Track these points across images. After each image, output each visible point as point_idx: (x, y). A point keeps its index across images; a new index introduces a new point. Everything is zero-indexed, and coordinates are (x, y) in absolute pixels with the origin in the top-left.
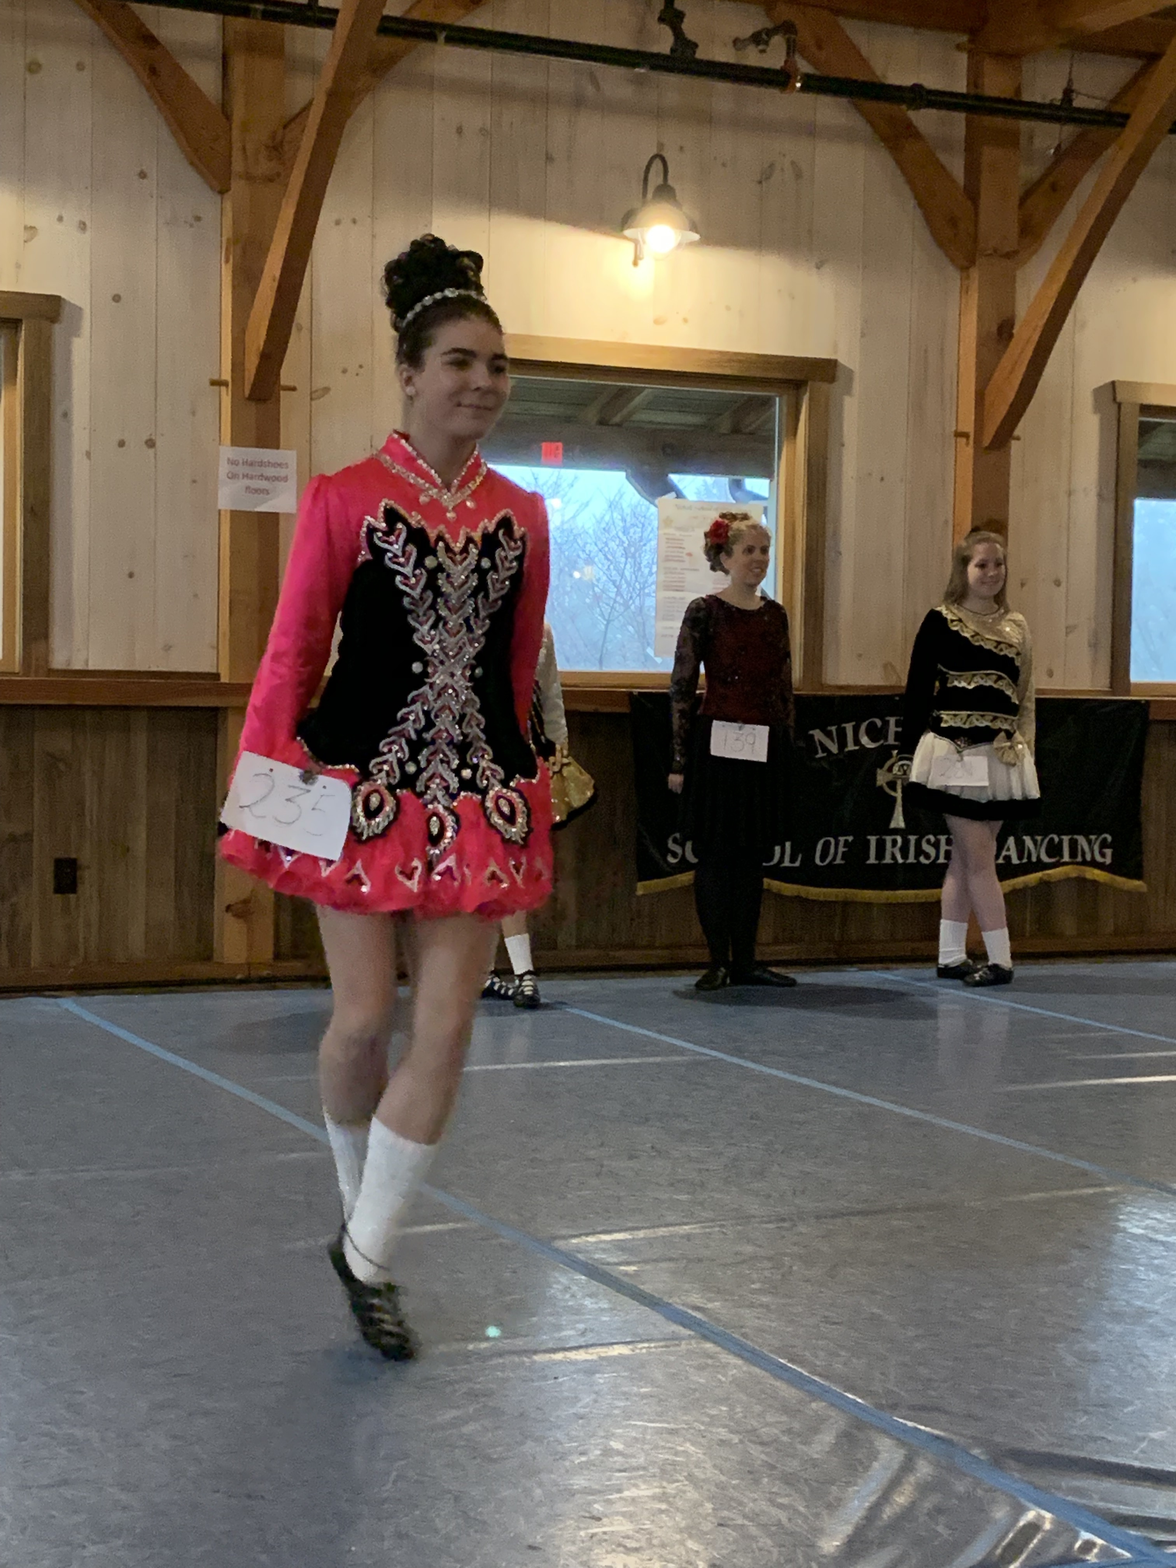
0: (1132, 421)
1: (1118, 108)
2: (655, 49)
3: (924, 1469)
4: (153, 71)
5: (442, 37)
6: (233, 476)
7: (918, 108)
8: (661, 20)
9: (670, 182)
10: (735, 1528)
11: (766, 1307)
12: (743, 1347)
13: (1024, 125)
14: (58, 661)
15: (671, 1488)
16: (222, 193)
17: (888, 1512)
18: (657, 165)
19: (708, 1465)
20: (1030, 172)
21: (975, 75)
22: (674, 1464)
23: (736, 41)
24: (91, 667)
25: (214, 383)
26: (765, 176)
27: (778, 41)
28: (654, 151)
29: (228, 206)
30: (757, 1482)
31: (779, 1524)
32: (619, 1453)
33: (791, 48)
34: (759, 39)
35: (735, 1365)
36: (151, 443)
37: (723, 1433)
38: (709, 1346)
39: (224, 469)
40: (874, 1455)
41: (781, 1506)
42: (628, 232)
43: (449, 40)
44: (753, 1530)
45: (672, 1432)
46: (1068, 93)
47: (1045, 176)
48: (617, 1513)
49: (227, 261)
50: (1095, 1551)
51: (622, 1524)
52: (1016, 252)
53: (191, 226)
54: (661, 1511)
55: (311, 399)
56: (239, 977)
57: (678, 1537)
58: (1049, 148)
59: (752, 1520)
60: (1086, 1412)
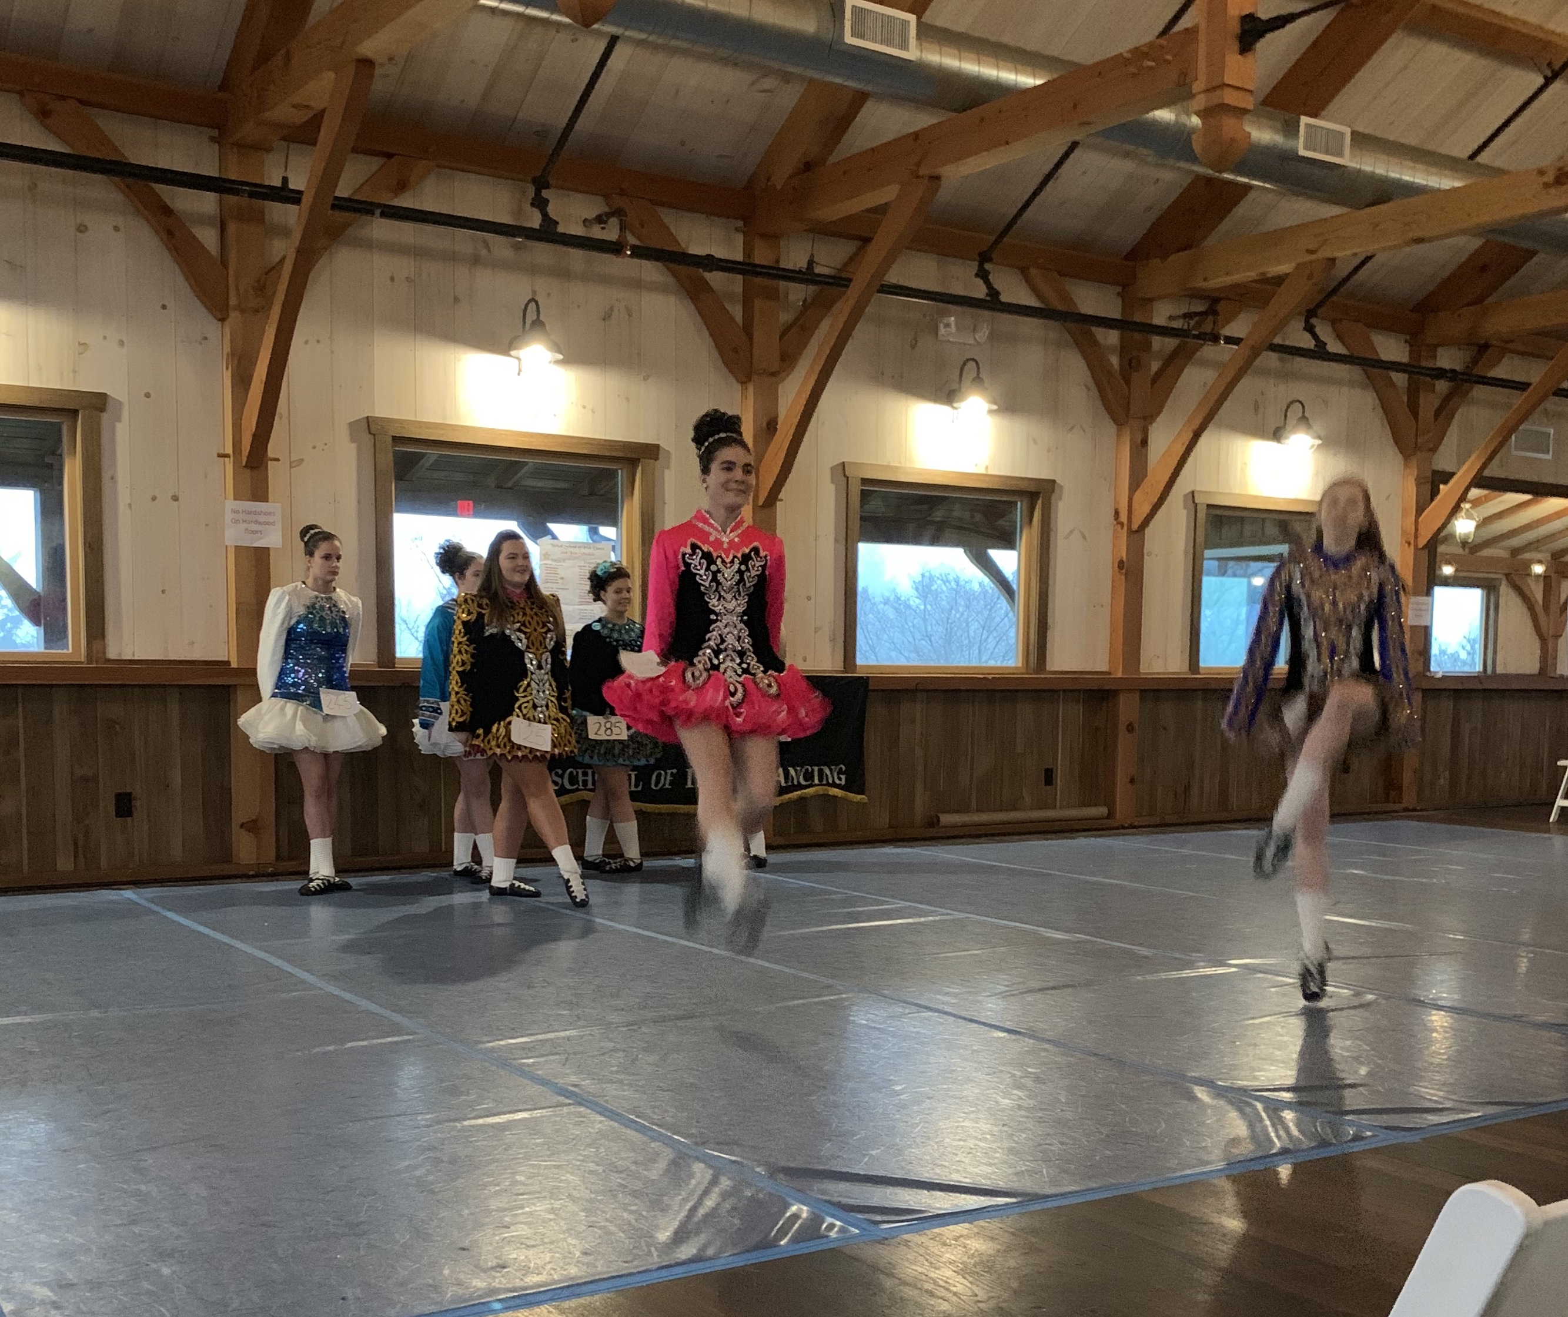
0: (856, 489)
1: (844, 275)
2: (529, 225)
3: (725, 1183)
4: (170, 233)
5: (378, 212)
6: (236, 522)
7: (710, 271)
8: (532, 205)
9: (542, 318)
10: (600, 1228)
11: (621, 1082)
12: (606, 1109)
13: (782, 284)
14: (112, 654)
15: (557, 1204)
16: (222, 320)
17: (701, 1212)
18: (532, 306)
19: (582, 1188)
20: (785, 317)
21: (748, 250)
22: (558, 1188)
23: (585, 220)
24: (136, 658)
25: (219, 456)
26: (607, 317)
27: (614, 221)
28: (530, 297)
29: (227, 330)
30: (615, 1196)
31: (630, 1223)
32: (522, 1183)
33: (623, 228)
34: (600, 220)
35: (599, 1123)
36: (175, 498)
37: (592, 1166)
38: (582, 1109)
39: (229, 516)
40: (691, 1176)
41: (631, 1212)
42: (513, 353)
43: (383, 215)
44: (613, 1228)
45: (558, 1167)
46: (811, 263)
47: (797, 320)
48: (521, 1223)
49: (227, 368)
50: (836, 1229)
51: (523, 1230)
52: (779, 372)
53: (201, 343)
54: (551, 1220)
55: (291, 467)
56: (251, 873)
57: (562, 1236)
58: (798, 301)
59: (611, 1222)
60: (830, 1140)
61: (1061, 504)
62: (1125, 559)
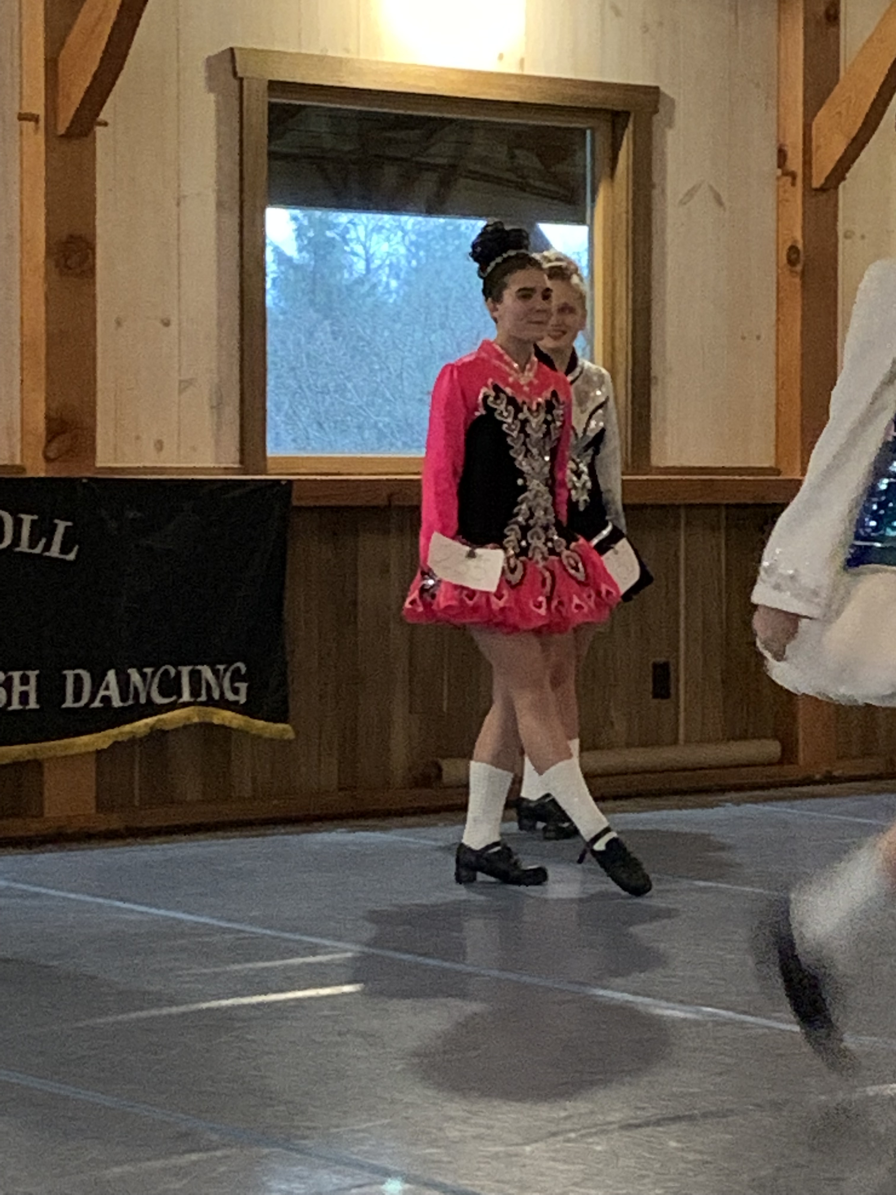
0: (258, 101)
61: (671, 135)
62: (800, 246)
